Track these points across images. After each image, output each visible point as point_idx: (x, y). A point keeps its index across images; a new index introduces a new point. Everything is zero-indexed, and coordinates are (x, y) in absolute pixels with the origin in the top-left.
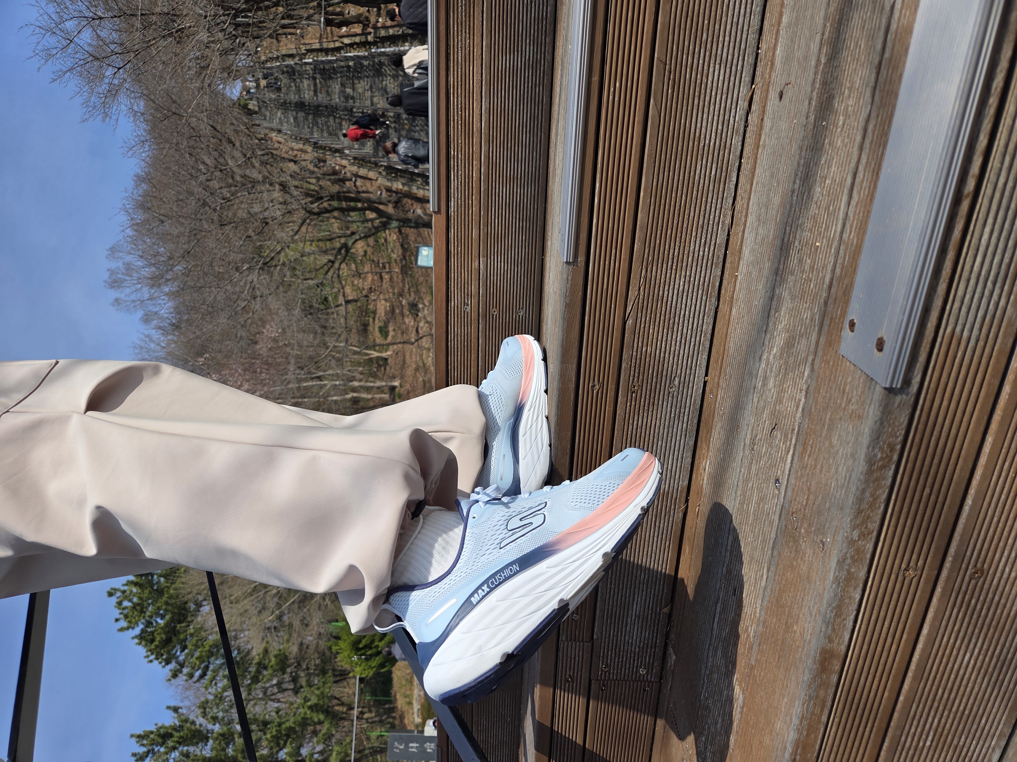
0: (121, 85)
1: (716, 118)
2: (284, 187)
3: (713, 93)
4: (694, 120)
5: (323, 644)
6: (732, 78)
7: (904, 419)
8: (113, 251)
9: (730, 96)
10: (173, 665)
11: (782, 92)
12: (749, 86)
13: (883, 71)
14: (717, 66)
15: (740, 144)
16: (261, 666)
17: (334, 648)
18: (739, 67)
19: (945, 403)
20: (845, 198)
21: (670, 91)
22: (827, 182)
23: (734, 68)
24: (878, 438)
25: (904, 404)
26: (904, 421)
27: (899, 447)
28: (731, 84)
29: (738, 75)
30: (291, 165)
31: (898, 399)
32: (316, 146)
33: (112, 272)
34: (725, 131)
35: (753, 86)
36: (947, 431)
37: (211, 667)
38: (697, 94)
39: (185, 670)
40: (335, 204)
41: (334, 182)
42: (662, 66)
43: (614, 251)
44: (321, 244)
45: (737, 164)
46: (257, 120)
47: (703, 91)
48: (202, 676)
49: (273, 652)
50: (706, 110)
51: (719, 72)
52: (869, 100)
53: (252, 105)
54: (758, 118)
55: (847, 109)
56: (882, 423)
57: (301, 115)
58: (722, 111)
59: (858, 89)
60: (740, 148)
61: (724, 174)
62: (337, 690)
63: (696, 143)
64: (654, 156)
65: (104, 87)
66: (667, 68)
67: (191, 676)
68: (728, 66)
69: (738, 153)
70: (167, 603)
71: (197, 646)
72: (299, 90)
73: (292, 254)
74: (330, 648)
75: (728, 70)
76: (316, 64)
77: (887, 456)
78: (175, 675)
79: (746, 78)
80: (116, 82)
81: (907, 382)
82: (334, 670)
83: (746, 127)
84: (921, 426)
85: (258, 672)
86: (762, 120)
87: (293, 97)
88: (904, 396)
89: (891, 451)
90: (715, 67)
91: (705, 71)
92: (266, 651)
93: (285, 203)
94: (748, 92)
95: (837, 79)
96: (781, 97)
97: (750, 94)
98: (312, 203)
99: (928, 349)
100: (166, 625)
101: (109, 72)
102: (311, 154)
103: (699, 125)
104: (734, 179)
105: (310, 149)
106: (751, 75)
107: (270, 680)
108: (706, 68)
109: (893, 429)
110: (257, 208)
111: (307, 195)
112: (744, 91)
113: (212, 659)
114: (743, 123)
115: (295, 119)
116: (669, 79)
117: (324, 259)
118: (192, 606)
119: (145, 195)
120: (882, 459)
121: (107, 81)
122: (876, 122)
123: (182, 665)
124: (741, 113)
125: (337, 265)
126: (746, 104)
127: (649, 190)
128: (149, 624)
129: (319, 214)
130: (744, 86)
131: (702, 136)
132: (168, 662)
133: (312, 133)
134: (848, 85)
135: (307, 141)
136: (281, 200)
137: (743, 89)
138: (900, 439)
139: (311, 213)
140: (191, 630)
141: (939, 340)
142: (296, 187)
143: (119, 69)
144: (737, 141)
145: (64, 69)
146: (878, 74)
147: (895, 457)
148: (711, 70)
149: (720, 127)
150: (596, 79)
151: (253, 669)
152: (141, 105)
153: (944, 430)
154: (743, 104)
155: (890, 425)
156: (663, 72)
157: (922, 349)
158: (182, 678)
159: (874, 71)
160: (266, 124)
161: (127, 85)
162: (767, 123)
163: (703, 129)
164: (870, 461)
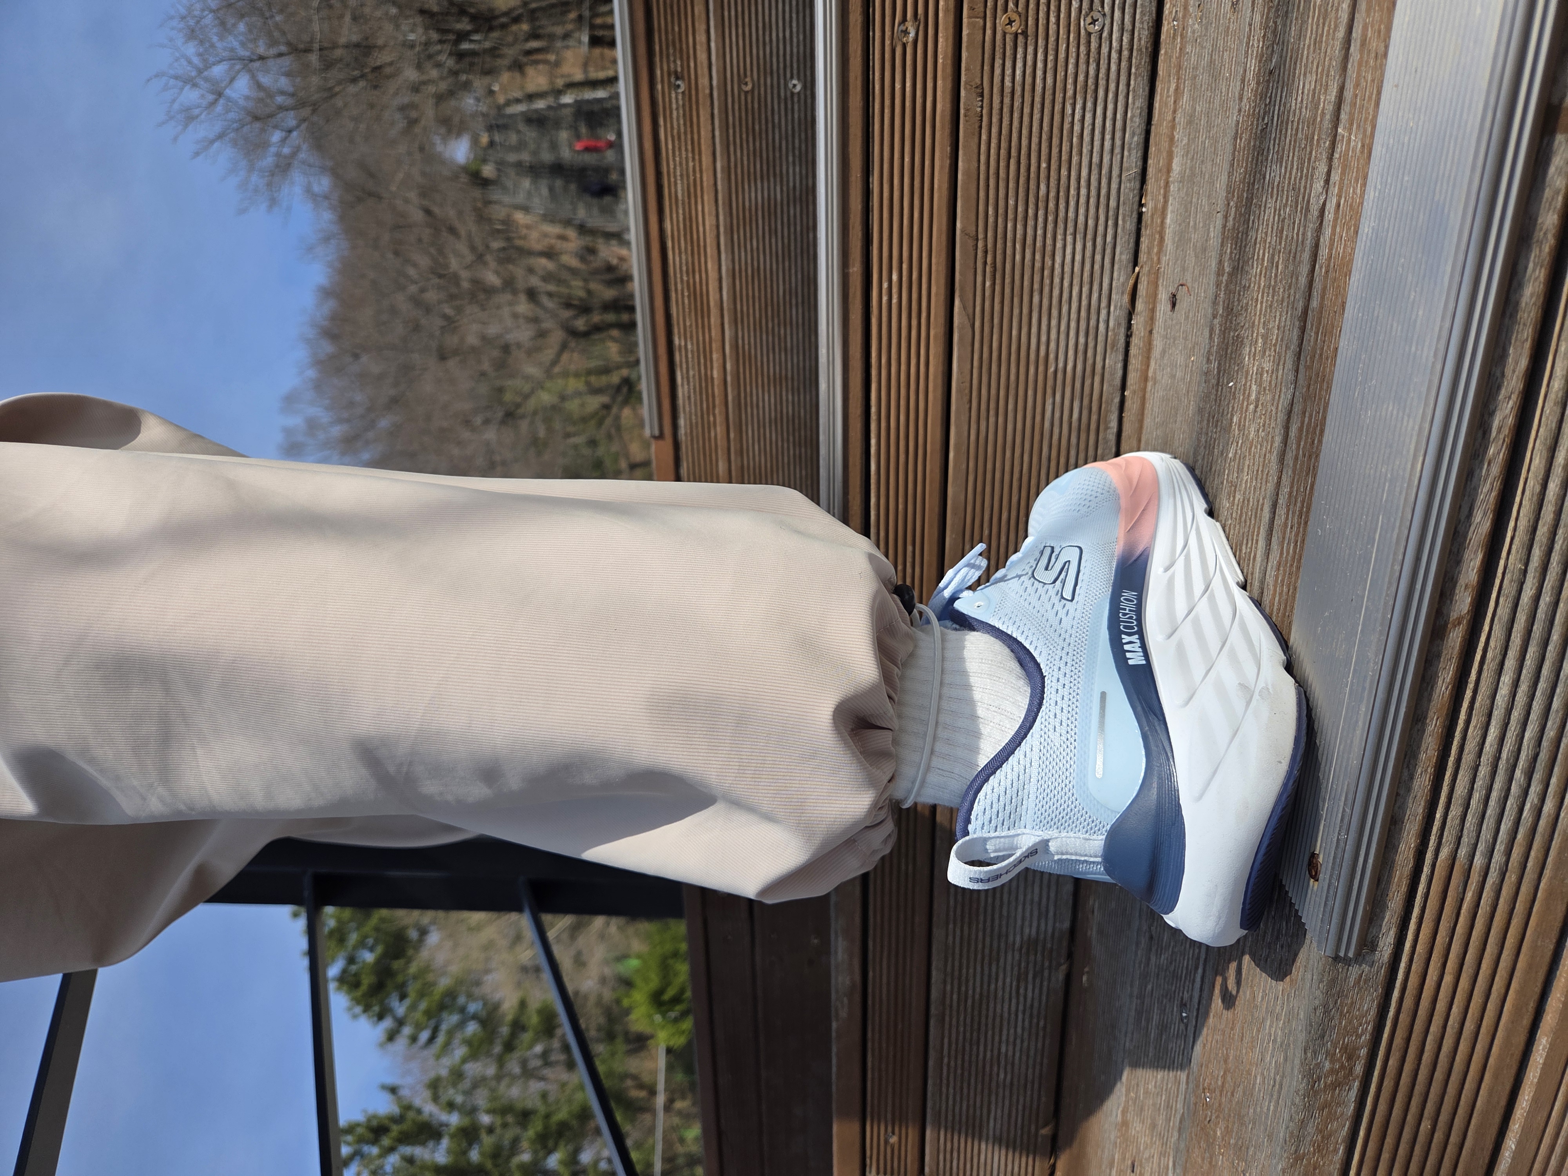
0: (294, 154)
1: (1073, 325)
2: (532, 295)
3: (1066, 284)
4: (1034, 330)
5: (608, 995)
6: (1098, 257)
7: (1369, 1005)
8: (290, 401)
9: (1096, 287)
10: (388, 1023)
11: (1174, 296)
12: (1130, 269)
13: (1310, 334)
14: (1069, 239)
15: (1120, 365)
16: (518, 1026)
17: (626, 1002)
18: (1109, 238)
19: (1448, 979)
20: (1262, 544)
21: (988, 284)
22: (1238, 496)
23: (1099, 240)
24: (1322, 1037)
25: (1365, 982)
26: (1369, 1009)
27: (1363, 1052)
28: (1097, 267)
29: (1108, 251)
30: (543, 261)
31: (1354, 971)
32: (583, 229)
33: (288, 432)
34: (1091, 345)
35: (1137, 269)
36: (1457, 1025)
37: (444, 1027)
38: (1036, 286)
39: (407, 1030)
40: (611, 317)
41: (611, 283)
42: (971, 243)
43: (910, 548)
44: (593, 379)
45: (1117, 400)
46: (495, 194)
47: (1047, 281)
48: (432, 1039)
49: (534, 1005)
50: (1055, 312)
51: (1074, 249)
52: (1291, 377)
53: (488, 171)
54: (1145, 329)
55: (1262, 375)
56: (1327, 1011)
57: (559, 183)
58: (1083, 314)
59: (1275, 345)
60: (1120, 373)
61: (1094, 417)
62: (634, 1065)
63: (1041, 368)
64: (967, 391)
65: (269, 161)
66: (980, 244)
67: (414, 1039)
68: (1089, 236)
69: (1118, 381)
70: (377, 929)
71: (422, 994)
72: (554, 146)
73: (546, 398)
74: (618, 1001)
75: (1089, 245)
76: (578, 104)
77: (1342, 1067)
78: (391, 1036)
79: (1123, 256)
80: (286, 151)
81: (1367, 944)
82: (626, 1033)
83: (1128, 337)
84: (1404, 1018)
85: (513, 1035)
86: (1151, 332)
87: (547, 157)
88: (1366, 968)
89: (1349, 1058)
90: (1065, 240)
91: (1049, 248)
92: (523, 1004)
93: (535, 320)
94: (1128, 279)
95: (1246, 310)
96: (1174, 305)
97: (1131, 282)
98: (575, 317)
99: (1404, 888)
100: (378, 961)
101: (276, 136)
102: (574, 242)
103: (1044, 338)
104: (1114, 424)
105: (571, 233)
106: (1132, 251)
107: (531, 1046)
108: (1049, 241)
109: (1351, 1022)
110: (493, 330)
111: (568, 305)
112: (1121, 279)
113: (445, 1015)
114: (1122, 331)
115: (551, 189)
116: (985, 263)
117: (594, 403)
118: (413, 934)
119: (334, 318)
120: (1332, 1071)
121: (273, 150)
122: (1302, 423)
123: (400, 1023)
124: (1117, 313)
125: (614, 410)
126: (1126, 298)
127: (964, 448)
128: (351, 960)
129: (586, 335)
130: (1120, 269)
131: (1052, 356)
132: (381, 1017)
133: (574, 210)
134: (1262, 331)
135: (568, 223)
136: (530, 314)
137: (1119, 275)
138: (1366, 1038)
139: (573, 333)
140: (413, 969)
141: (1426, 870)
142: (550, 295)
143: (290, 131)
144: (1114, 361)
145: (211, 136)
146: (1303, 330)
147: (1359, 1069)
148: (1059, 245)
149: (1082, 340)
150: (856, 269)
151: (505, 1030)
152: (323, 184)
153: (1450, 1023)
154: (1120, 300)
155: (1342, 1015)
156: (972, 253)
157: (1393, 887)
158: (401, 1042)
159: (1297, 323)
160: (507, 199)
161: (302, 155)
162: (1158, 344)
163: (1053, 345)
164: (1311, 1076)
